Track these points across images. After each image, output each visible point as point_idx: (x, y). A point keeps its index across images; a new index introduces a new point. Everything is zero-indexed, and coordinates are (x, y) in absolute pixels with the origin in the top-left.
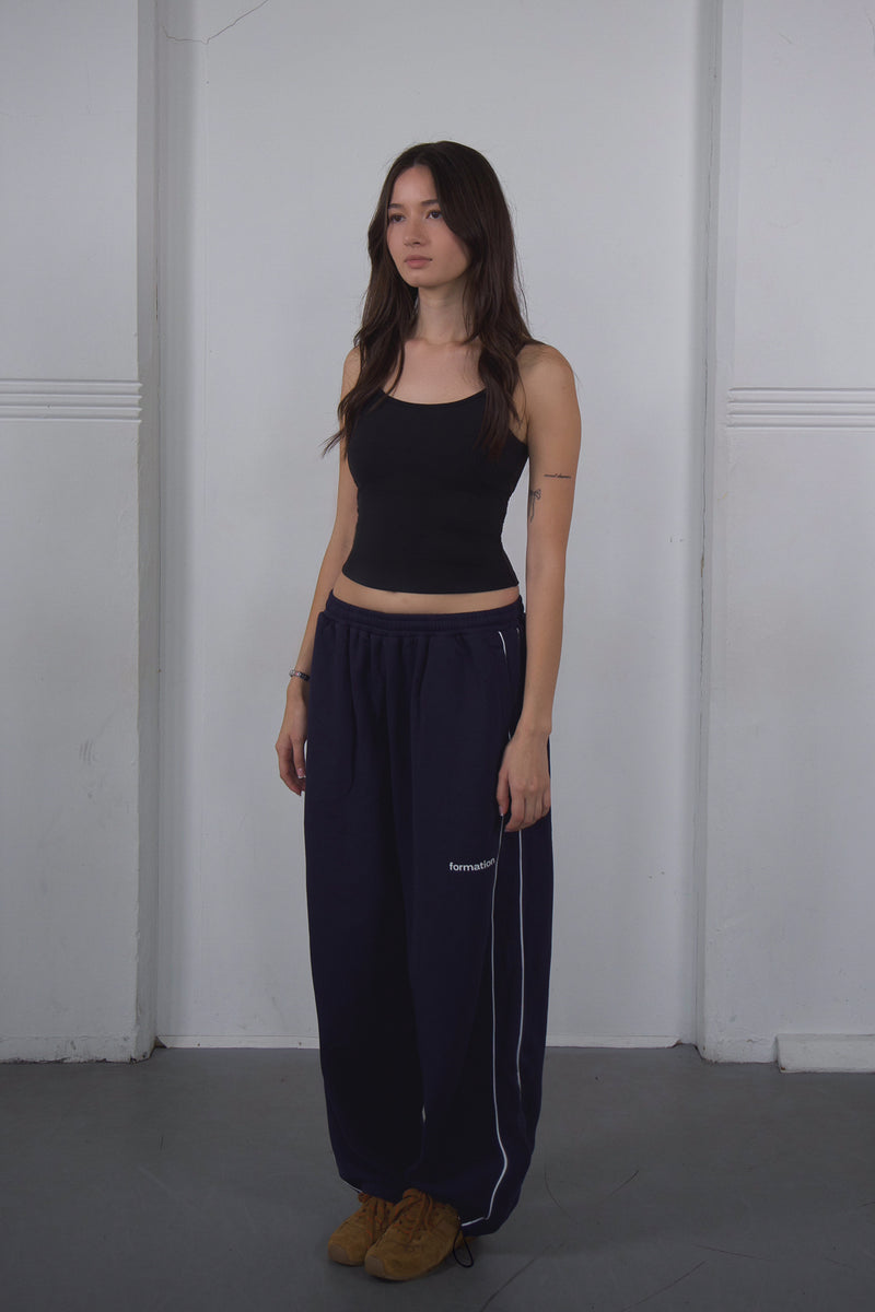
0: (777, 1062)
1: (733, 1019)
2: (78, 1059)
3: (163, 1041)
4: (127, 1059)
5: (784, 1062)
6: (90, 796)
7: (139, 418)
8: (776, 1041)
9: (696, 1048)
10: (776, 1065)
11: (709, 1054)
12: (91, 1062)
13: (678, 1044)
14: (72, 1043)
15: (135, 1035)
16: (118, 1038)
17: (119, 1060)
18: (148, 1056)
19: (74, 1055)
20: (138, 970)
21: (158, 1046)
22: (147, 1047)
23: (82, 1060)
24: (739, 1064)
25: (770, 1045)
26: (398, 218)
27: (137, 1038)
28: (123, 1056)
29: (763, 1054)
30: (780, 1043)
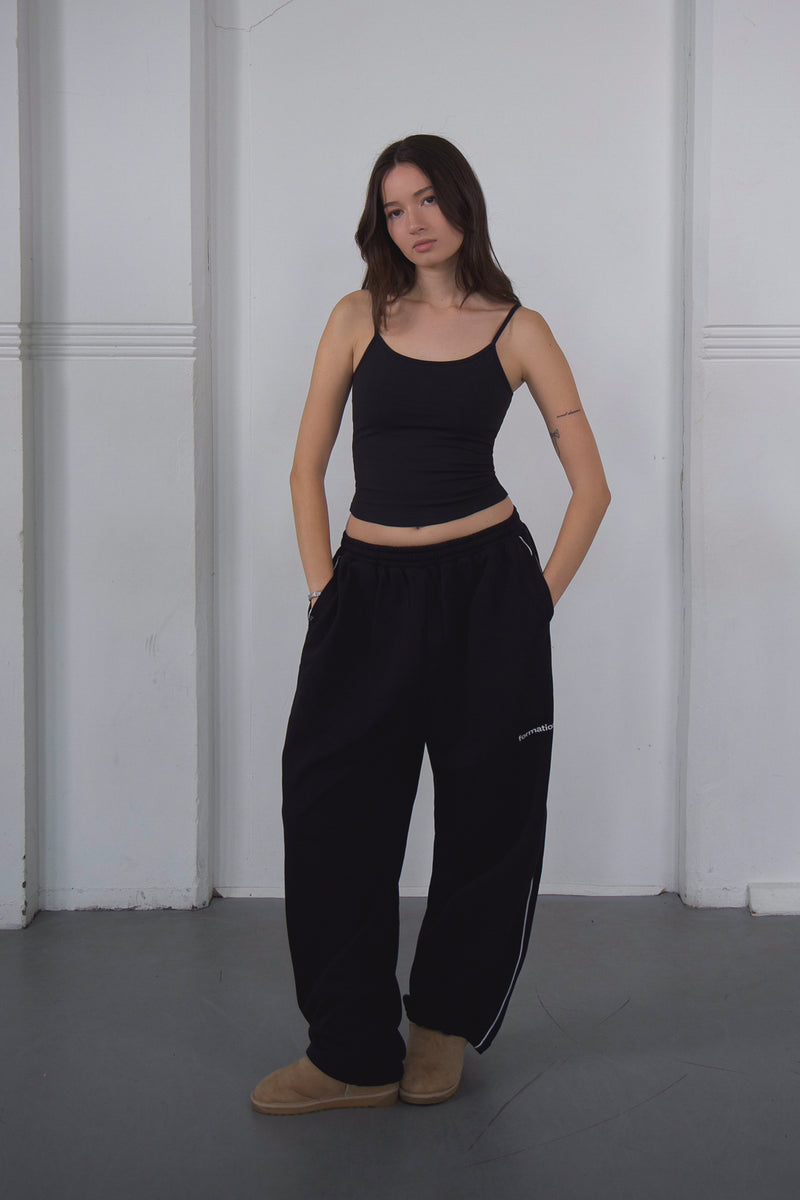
0: (748, 907)
1: (710, 871)
2: (147, 907)
3: (220, 891)
4: (189, 907)
5: (754, 907)
6: (155, 681)
7: (193, 356)
8: (748, 890)
9: (679, 896)
10: (748, 910)
11: (689, 901)
12: (158, 909)
13: (663, 892)
14: (142, 893)
15: (196, 886)
16: (180, 888)
17: (182, 908)
18: (207, 904)
19: (145, 904)
20: (198, 831)
21: (216, 896)
22: (206, 896)
23: (151, 908)
24: (716, 909)
25: (743, 892)
26: (397, 213)
27: (198, 888)
28: (187, 905)
29: (736, 900)
30: (751, 890)
